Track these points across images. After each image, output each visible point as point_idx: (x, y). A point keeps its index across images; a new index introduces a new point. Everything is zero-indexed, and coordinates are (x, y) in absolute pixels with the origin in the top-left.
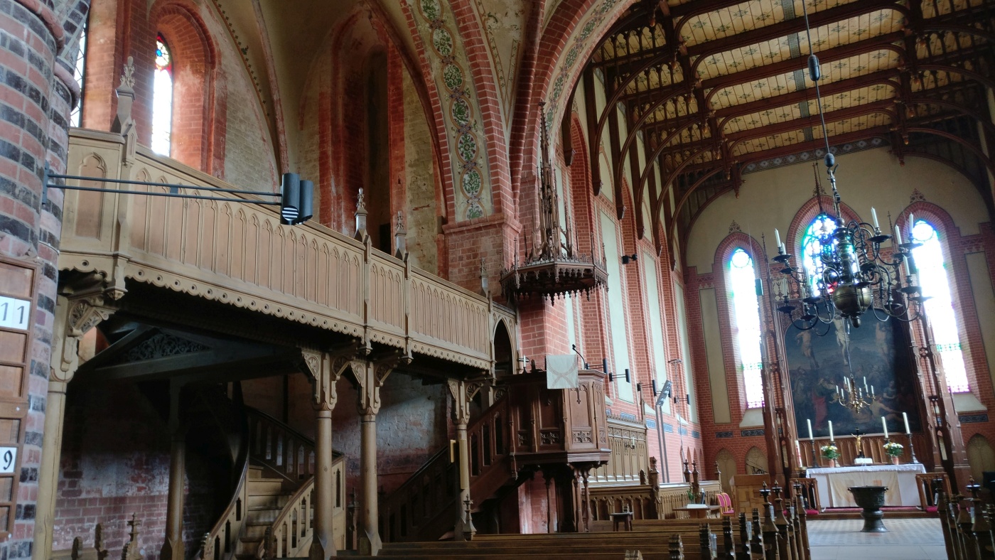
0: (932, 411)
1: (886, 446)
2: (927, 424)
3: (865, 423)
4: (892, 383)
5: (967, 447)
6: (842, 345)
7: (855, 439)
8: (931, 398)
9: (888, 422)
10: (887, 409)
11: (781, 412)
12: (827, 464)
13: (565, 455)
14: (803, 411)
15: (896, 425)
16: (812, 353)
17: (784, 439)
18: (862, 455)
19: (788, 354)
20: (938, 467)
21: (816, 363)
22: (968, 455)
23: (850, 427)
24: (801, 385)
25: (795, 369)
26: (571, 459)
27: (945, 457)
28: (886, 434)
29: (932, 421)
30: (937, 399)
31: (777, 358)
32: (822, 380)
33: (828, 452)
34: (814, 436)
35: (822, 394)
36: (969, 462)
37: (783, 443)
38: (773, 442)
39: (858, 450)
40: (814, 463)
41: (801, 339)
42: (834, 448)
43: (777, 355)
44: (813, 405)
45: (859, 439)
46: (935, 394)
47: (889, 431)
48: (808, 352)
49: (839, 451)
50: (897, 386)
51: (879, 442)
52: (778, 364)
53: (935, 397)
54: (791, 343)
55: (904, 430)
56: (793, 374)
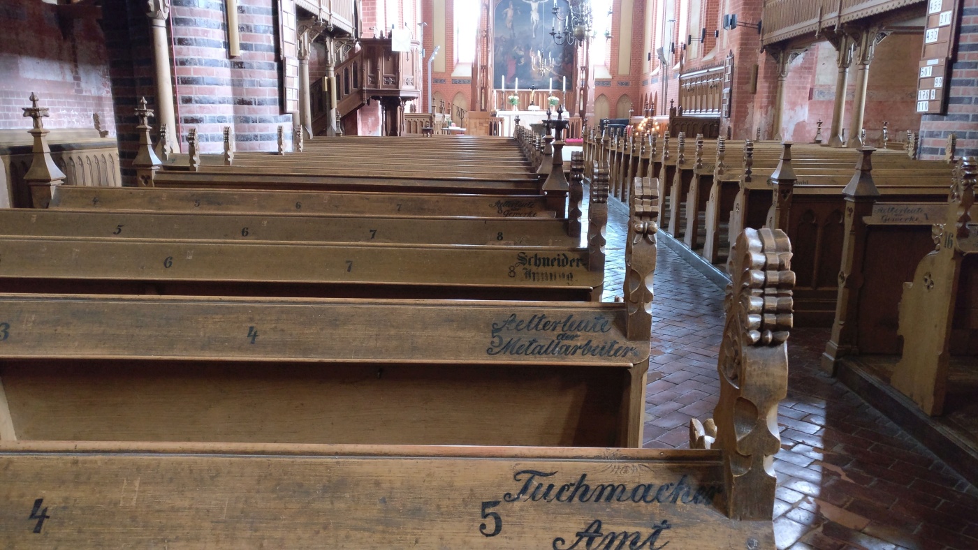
0: (581, 76)
1: (549, 99)
2: (576, 85)
3: (539, 82)
4: (561, 54)
5: (595, 103)
6: (533, 22)
7: (531, 92)
8: (582, 68)
9: (553, 82)
10: (555, 73)
11: (485, 68)
12: (510, 108)
13: (398, 92)
14: (500, 69)
15: (558, 85)
16: (512, 25)
17: (484, 88)
18: (532, 104)
19: (496, 24)
20: (577, 114)
21: (514, 34)
22: (595, 108)
23: (529, 84)
24: (501, 49)
25: (499, 36)
26: (402, 95)
27: (581, 109)
28: (551, 90)
29: (579, 83)
30: (585, 69)
31: (488, 27)
32: (516, 47)
33: (512, 101)
34: (505, 88)
35: (515, 58)
36: (594, 112)
37: (483, 91)
38: (476, 90)
39: (531, 100)
40: (502, 108)
41: (506, 14)
42: (517, 98)
43: (488, 24)
44: (507, 66)
45: (533, 92)
46: (584, 65)
47: (553, 88)
48: (509, 25)
49: (519, 101)
50: (564, 56)
51: (545, 95)
52: (487, 31)
53: (584, 68)
54: (499, 16)
55: (562, 89)
56: (497, 40)
